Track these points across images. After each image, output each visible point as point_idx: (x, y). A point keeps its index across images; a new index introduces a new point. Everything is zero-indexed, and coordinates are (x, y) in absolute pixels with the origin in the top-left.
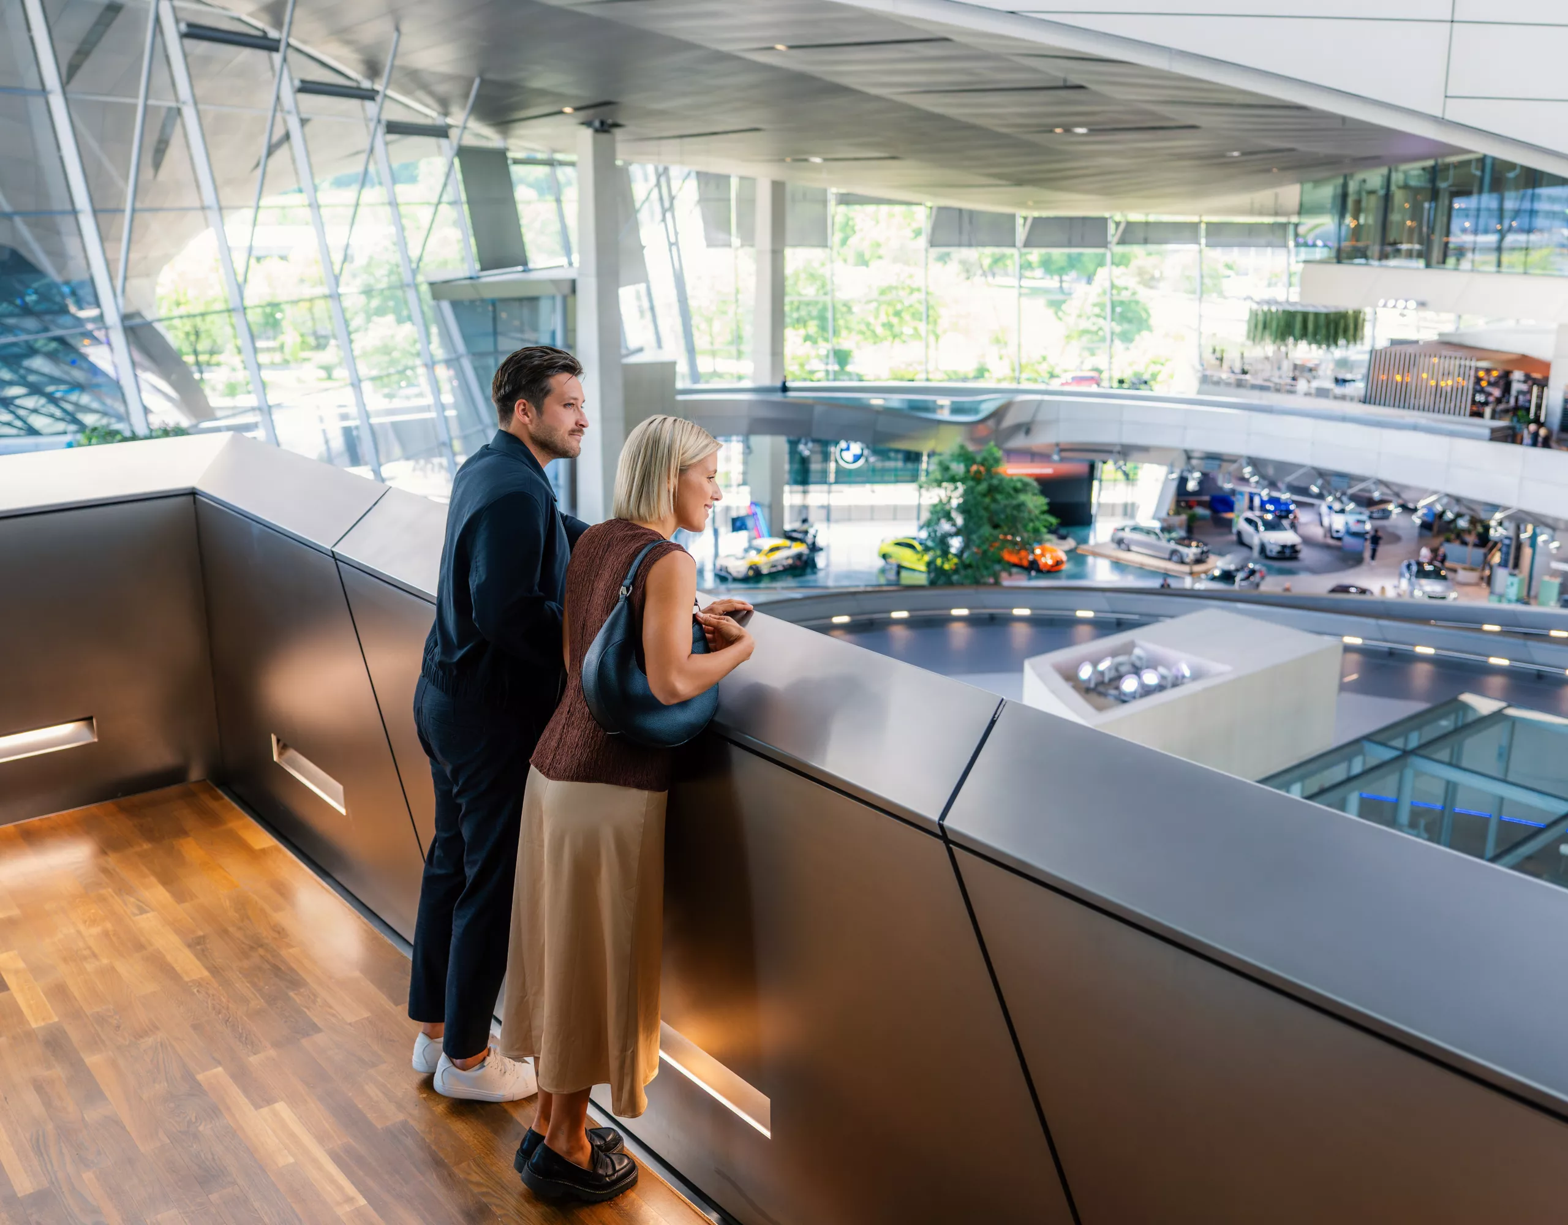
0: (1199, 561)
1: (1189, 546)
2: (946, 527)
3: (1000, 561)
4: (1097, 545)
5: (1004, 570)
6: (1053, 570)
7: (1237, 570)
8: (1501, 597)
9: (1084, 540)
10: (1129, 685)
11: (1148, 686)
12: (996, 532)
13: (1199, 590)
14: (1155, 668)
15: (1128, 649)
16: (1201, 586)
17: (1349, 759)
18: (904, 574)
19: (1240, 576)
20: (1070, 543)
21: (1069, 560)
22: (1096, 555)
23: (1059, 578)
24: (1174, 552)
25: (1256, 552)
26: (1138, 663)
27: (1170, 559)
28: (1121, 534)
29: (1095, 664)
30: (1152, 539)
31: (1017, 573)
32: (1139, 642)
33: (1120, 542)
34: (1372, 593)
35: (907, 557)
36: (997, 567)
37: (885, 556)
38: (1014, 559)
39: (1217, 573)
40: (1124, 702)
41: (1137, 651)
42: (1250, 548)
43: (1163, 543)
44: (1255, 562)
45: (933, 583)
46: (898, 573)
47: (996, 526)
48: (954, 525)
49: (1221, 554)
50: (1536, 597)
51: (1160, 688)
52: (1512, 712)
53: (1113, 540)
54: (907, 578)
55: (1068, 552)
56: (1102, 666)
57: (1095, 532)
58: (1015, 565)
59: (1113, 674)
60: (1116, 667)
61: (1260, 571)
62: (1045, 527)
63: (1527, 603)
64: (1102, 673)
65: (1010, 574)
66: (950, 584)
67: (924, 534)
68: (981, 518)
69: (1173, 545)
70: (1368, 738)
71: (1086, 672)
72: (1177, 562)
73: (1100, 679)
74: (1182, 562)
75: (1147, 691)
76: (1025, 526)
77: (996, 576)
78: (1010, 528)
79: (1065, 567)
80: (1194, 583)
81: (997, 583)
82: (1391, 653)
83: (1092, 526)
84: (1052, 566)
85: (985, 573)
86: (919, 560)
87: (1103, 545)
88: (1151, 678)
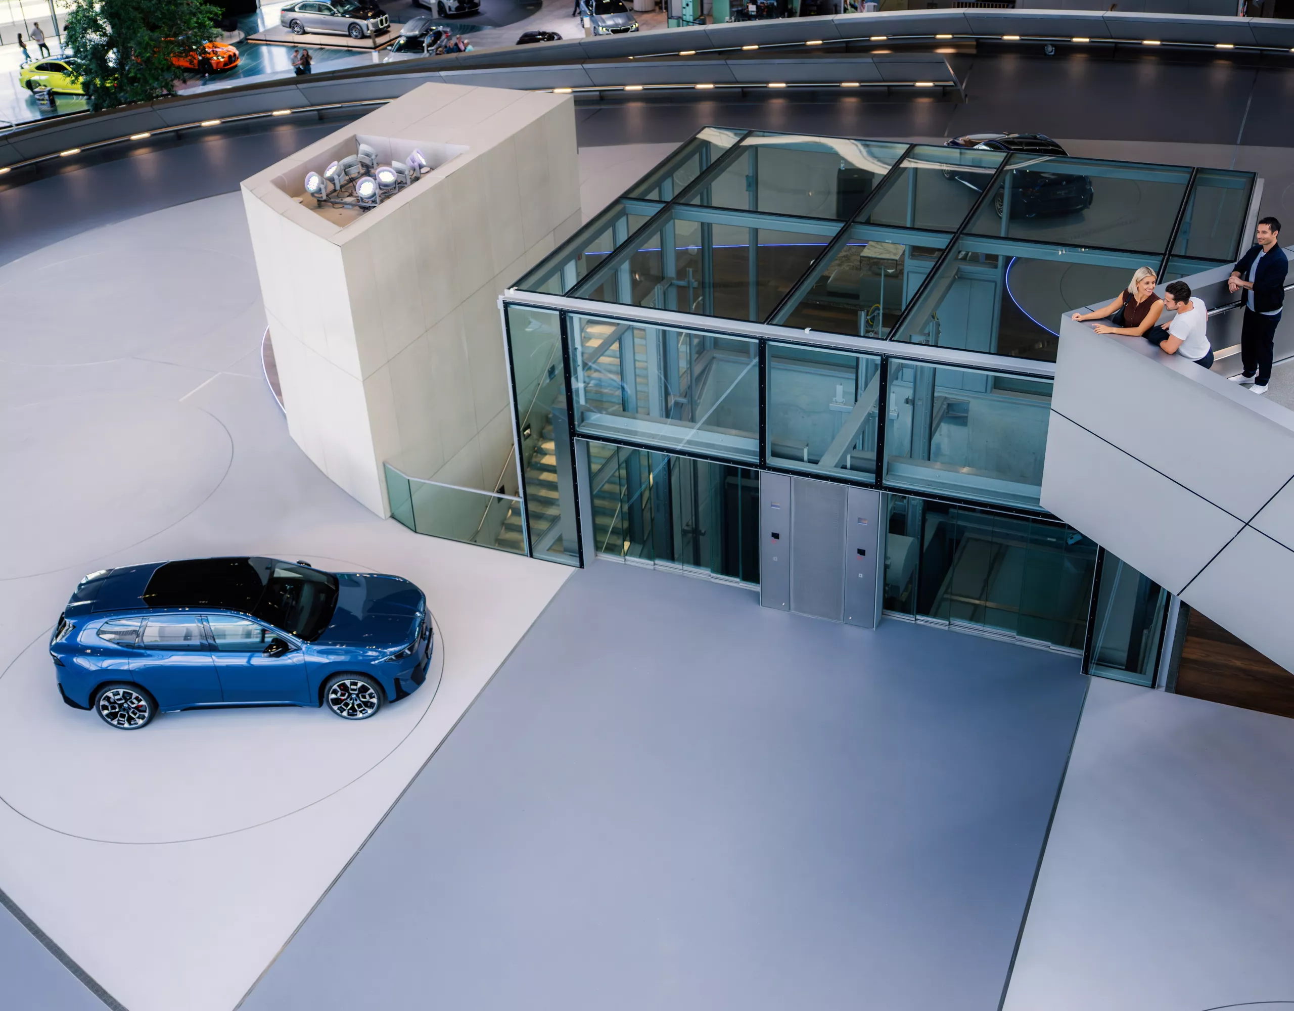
0: (380, 32)
1: (366, 18)
2: (94, 37)
3: (169, 67)
4: (267, 31)
5: (177, 77)
6: (228, 69)
7: (422, 35)
8: (680, 20)
9: (254, 29)
10: (366, 188)
11: (386, 185)
12: (156, 34)
13: (388, 64)
14: (389, 164)
15: (352, 145)
16: (392, 57)
17: (612, 223)
18: (59, 101)
19: (427, 40)
20: (238, 35)
21: (241, 54)
22: (269, 43)
23: (237, 77)
24: (352, 26)
25: (435, 14)
26: (367, 161)
27: (349, 36)
28: (292, 15)
29: (321, 171)
30: (325, 16)
31: (191, 78)
32: (361, 135)
33: (292, 25)
34: (560, 38)
35: (58, 81)
36: (168, 76)
37: (30, 85)
38: (184, 63)
39: (402, 41)
40: (366, 209)
41: (363, 148)
42: (429, 9)
43: (339, 19)
44: (438, 25)
45: (97, 108)
46: (52, 102)
47: (153, 28)
48: (105, 34)
49: (401, 20)
50: (710, 14)
51: (400, 185)
52: (750, 141)
53: (283, 22)
54: (65, 106)
55: (238, 45)
56: (329, 173)
57: (263, 19)
58: (187, 70)
59: (344, 179)
60: (346, 169)
61: (446, 32)
62: (210, 19)
63: (703, 23)
64: (331, 180)
65: (185, 82)
66: (115, 103)
67: (70, 51)
68: (133, 21)
69: (348, 20)
70: (625, 196)
71: (313, 183)
72: (356, 37)
73: (331, 187)
74: (364, 37)
75: (387, 192)
76: (187, 22)
77: (170, 88)
78: (171, 28)
79: (240, 62)
80: (381, 58)
81: (172, 95)
82: (602, 98)
83: (258, 11)
84: (226, 64)
85: (155, 85)
86: (73, 82)
87: (274, 30)
88: (387, 176)
